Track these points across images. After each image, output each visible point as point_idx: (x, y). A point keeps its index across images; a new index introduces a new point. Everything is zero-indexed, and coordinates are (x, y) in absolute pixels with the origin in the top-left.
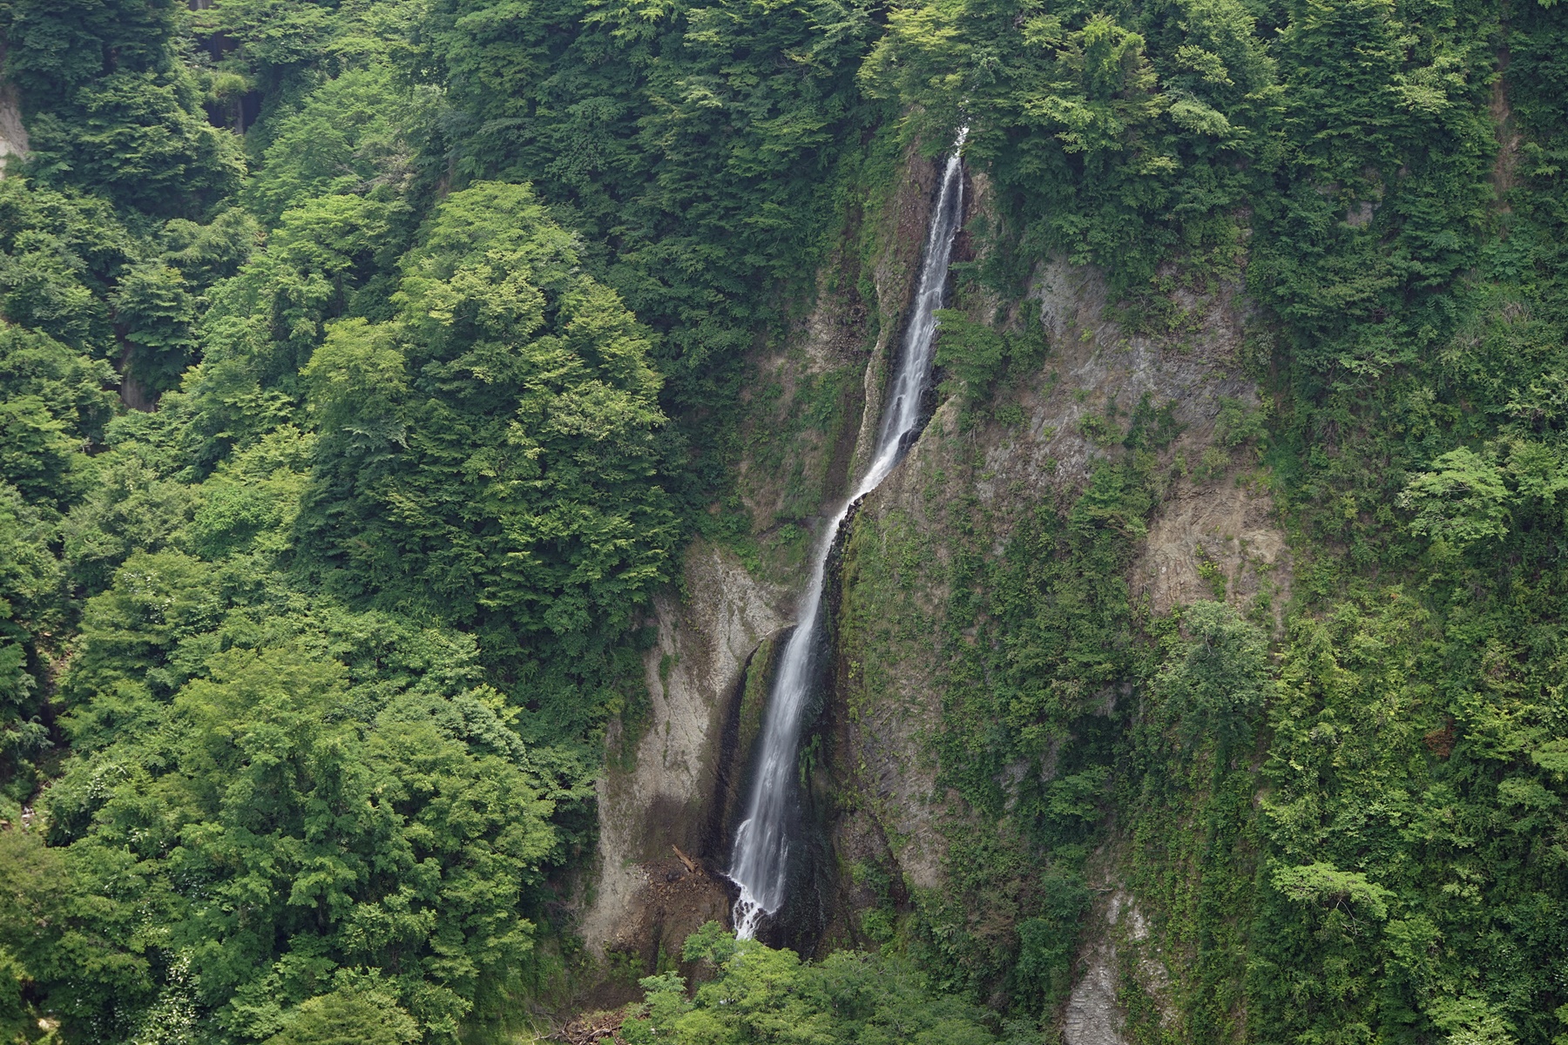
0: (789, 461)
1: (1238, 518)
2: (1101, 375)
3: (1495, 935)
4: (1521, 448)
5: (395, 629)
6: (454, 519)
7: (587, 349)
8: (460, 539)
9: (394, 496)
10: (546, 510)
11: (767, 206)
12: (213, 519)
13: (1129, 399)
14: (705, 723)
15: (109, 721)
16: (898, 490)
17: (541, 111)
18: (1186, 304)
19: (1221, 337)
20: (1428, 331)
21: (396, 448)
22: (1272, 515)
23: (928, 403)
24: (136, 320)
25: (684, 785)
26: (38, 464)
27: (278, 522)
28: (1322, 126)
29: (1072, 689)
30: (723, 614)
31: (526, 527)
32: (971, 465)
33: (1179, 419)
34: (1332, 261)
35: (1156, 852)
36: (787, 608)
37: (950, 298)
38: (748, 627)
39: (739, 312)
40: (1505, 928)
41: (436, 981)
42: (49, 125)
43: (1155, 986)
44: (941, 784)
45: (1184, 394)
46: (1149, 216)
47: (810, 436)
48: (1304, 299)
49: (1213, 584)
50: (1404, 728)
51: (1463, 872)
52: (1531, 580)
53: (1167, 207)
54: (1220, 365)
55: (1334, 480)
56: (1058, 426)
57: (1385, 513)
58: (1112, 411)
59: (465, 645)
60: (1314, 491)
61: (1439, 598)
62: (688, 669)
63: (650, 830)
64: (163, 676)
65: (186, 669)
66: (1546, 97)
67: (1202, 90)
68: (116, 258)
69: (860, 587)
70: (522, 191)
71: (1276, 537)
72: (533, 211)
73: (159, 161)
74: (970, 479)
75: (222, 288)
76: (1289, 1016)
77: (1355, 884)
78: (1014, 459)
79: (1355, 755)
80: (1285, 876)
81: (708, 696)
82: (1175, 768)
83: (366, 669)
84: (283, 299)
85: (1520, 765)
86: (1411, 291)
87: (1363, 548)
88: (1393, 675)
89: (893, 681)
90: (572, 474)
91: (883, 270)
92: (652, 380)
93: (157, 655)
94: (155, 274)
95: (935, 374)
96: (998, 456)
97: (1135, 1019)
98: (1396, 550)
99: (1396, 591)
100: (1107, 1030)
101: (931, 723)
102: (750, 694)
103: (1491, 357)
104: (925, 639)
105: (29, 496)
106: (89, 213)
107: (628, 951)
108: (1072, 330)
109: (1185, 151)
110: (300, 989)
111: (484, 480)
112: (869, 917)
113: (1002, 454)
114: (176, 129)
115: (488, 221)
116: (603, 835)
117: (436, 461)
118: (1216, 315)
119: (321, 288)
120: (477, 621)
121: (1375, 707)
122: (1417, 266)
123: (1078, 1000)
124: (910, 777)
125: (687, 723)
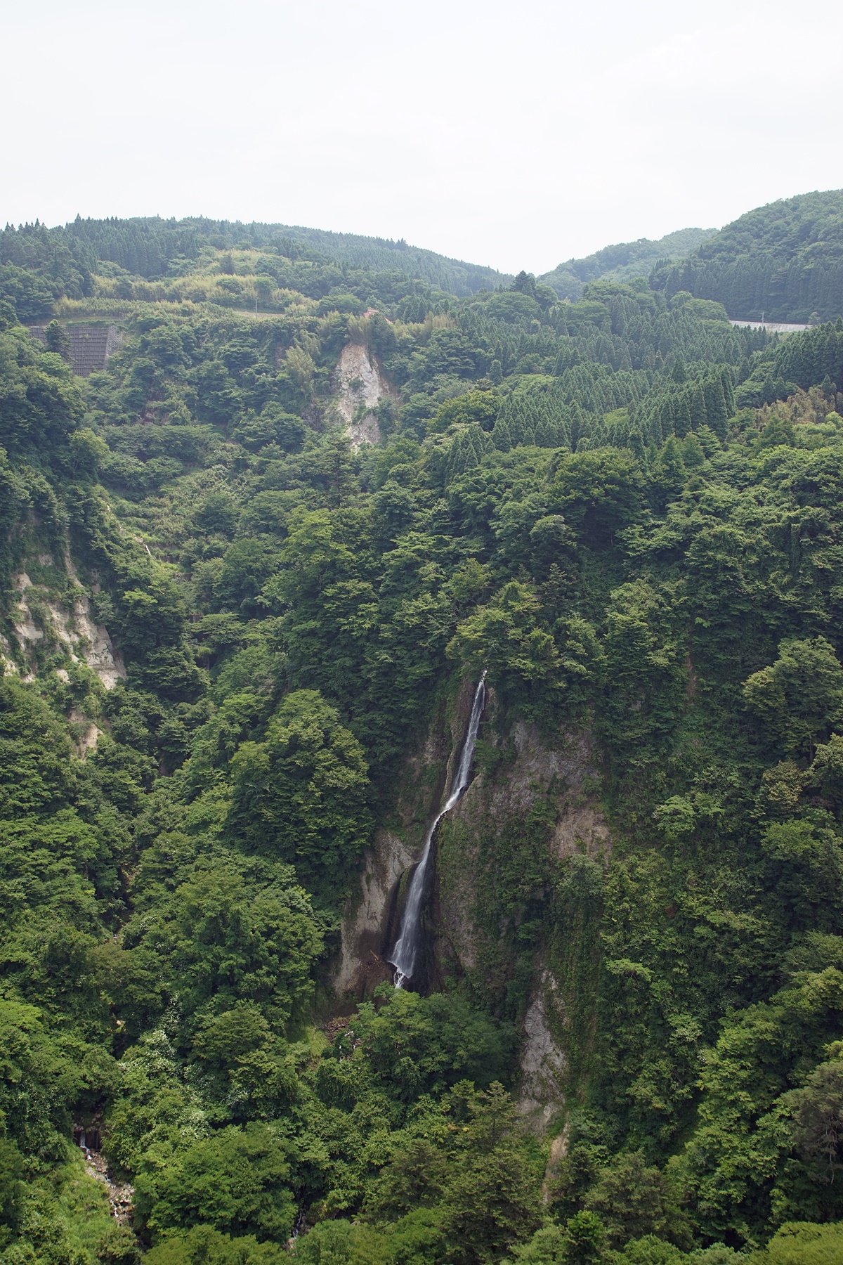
0: (417, 798)
1: (591, 822)
2: (538, 766)
3: (694, 989)
4: (699, 795)
5: (263, 863)
6: (287, 820)
7: (340, 753)
8: (289, 828)
9: (264, 811)
10: (323, 817)
11: (410, 701)
12: (193, 819)
13: (548, 775)
14: (384, 901)
15: (149, 899)
16: (459, 810)
17: (324, 663)
18: (570, 738)
19: (584, 751)
20: (663, 750)
21: (265, 792)
22: (604, 821)
23: (471, 776)
24: (166, 741)
25: (375, 926)
26: (125, 797)
27: (219, 820)
28: (622, 671)
29: (527, 888)
30: (391, 858)
31: (315, 823)
32: (487, 800)
33: (568, 783)
34: (626, 723)
35: (560, 954)
36: (416, 856)
37: (480, 736)
38: (401, 863)
39: (399, 740)
40: (698, 986)
41: (276, 1005)
42: (134, 666)
43: (560, 1008)
44: (475, 926)
45: (570, 773)
46: (556, 705)
47: (426, 788)
48: (616, 737)
49: (581, 847)
50: (656, 905)
51: (681, 963)
52: (705, 847)
53: (563, 701)
54: (583, 762)
55: (628, 807)
56: (521, 785)
57: (647, 820)
58: (542, 780)
59: (290, 869)
60: (620, 812)
61: (669, 854)
62: (377, 880)
63: (362, 943)
64: (171, 881)
65: (181, 879)
66: (706, 661)
67: (575, 657)
68: (159, 717)
69: (445, 847)
70: (316, 693)
71: (606, 829)
72: (320, 701)
73: (177, 680)
74: (487, 806)
75: (199, 729)
76: (613, 1021)
77: (638, 968)
78: (504, 798)
79: (637, 916)
80: (611, 964)
81: (385, 890)
82: (567, 920)
83: (251, 879)
84: (222, 733)
85: (702, 921)
86: (656, 734)
87: (639, 834)
88: (652, 884)
89: (457, 885)
90: (333, 803)
91: (454, 725)
92: (365, 766)
93: (169, 873)
94: (174, 724)
95: (474, 765)
96: (498, 797)
97: (552, 1022)
98: (652, 835)
99: (652, 851)
100: (541, 1026)
101: (472, 902)
102: (401, 889)
103: (687, 760)
104: (470, 868)
105: (121, 810)
106: (149, 700)
107: (352, 993)
108: (526, 748)
109: (569, 681)
110: (222, 1008)
111: (299, 805)
112: (447, 980)
113: (500, 796)
114: (183, 668)
115: (303, 704)
116: (343, 946)
117: (281, 797)
118: (582, 743)
119: (238, 729)
120: (295, 860)
121: (645, 897)
122: (658, 725)
123: (530, 1014)
124: (464, 923)
125: (377, 901)
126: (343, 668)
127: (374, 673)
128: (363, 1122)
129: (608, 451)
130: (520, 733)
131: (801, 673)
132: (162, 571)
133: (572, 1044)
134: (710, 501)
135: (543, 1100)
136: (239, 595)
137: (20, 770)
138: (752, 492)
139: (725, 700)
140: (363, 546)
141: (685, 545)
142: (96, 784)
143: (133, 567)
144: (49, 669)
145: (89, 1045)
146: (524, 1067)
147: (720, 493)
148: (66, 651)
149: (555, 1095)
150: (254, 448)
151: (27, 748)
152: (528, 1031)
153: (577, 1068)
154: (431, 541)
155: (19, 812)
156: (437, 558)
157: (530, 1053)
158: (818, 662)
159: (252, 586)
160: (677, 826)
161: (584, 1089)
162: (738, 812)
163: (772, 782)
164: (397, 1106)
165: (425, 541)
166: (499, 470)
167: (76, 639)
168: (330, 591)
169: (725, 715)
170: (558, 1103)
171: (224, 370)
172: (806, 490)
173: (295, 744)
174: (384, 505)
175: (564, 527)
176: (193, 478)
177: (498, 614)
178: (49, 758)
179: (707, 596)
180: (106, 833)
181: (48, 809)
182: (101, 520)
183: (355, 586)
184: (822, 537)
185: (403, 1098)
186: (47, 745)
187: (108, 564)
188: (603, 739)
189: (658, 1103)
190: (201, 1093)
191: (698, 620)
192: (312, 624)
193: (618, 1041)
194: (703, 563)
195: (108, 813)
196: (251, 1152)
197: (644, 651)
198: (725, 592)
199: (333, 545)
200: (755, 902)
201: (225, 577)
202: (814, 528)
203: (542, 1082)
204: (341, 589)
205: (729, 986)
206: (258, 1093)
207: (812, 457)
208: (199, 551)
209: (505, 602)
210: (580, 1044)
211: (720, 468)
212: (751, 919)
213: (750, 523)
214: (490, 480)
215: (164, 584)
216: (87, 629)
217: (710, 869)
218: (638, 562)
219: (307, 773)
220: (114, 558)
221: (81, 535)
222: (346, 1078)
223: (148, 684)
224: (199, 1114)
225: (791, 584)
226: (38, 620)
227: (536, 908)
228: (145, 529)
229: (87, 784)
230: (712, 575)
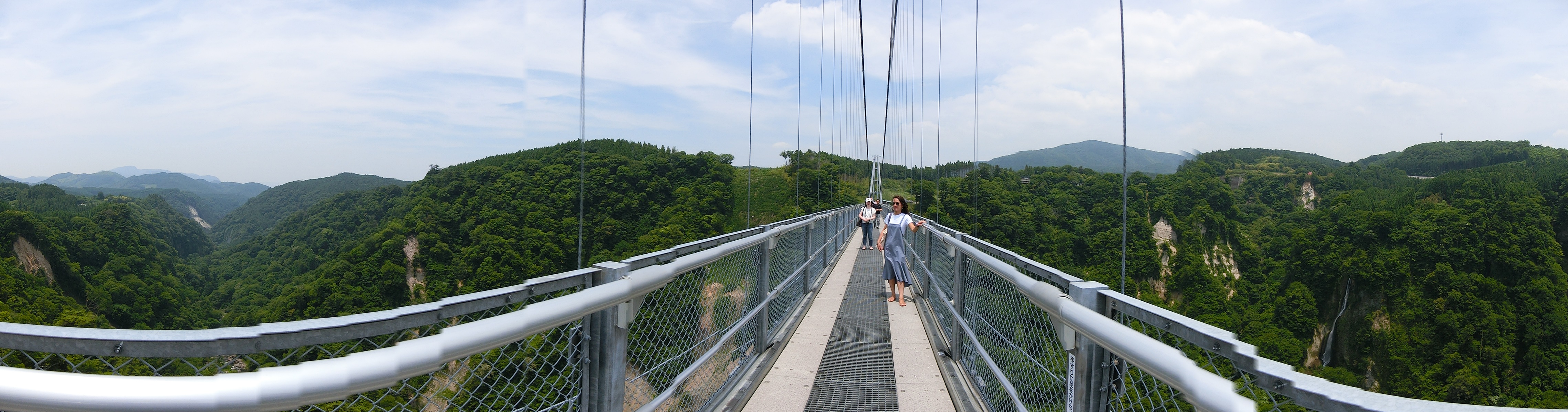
0: (1330, 313)
1: (1384, 319)
2: (1367, 303)
6: (1291, 318)
7: (1308, 300)
10: (1301, 318)
11: (1328, 284)
16: (1343, 314)
17: (1302, 273)
18: (1377, 295)
21: (1284, 310)
22: (1388, 318)
23: (1347, 306)
24: (1252, 295)
25: (1317, 349)
28: (1391, 274)
29: (1364, 337)
31: (1299, 319)
33: (1377, 308)
34: (1393, 290)
36: (1330, 329)
37: (1349, 294)
39: (1325, 296)
42: (1244, 273)
46: (1372, 285)
48: (1390, 294)
49: (1381, 326)
50: (1405, 340)
51: (1413, 355)
52: (1418, 322)
54: (1381, 301)
55: (1395, 314)
56: (1362, 309)
57: (1401, 317)
60: (1393, 315)
61: (1406, 325)
66: (1413, 270)
67: (1378, 272)
69: (1339, 326)
70: (1300, 282)
71: (1388, 320)
72: (1301, 285)
74: (1352, 313)
75: (1264, 292)
79: (1400, 344)
82: (1377, 345)
83: (1280, 335)
84: (1271, 294)
85: (1418, 343)
86: (1402, 293)
87: (1398, 321)
88: (1402, 334)
89: (1343, 337)
90: (1306, 314)
91: (1342, 291)
94: (1255, 290)
95: (1347, 302)
98: (1402, 320)
99: (1401, 325)
101: (1347, 341)
103: (1411, 299)
104: (1347, 331)
109: (1377, 278)
111: (1295, 314)
113: (1355, 312)
114: (1259, 274)
115: (1296, 286)
116: (1308, 355)
117: (1289, 312)
118: (1380, 296)
119: (1276, 292)
121: (1402, 338)
122: (1403, 290)
126: (1308, 275)
127: (1318, 276)
129: (1384, 212)
130: (1362, 294)
131: (1443, 273)
132: (1253, 246)
134: (1413, 225)
137: (1212, 301)
138: (1425, 222)
139: (1421, 281)
140: (1314, 239)
141: (1407, 238)
142: (1232, 306)
143: (1245, 244)
144: (1221, 273)
147: (1416, 223)
148: (1226, 267)
150: (1279, 211)
151: (1214, 295)
154: (1333, 237)
155: (1212, 313)
156: (1336, 242)
158: (1447, 269)
160: (1410, 318)
162: (1427, 313)
163: (1436, 304)
165: (1331, 237)
166: (1353, 217)
167: (1229, 264)
168: (1304, 253)
169: (1421, 285)
171: (1270, 189)
172: (1440, 221)
173: (1294, 298)
174: (1320, 228)
175: (1373, 234)
176: (1261, 219)
177: (1356, 259)
178: (1220, 298)
179: (1415, 253)
180: (1234, 320)
181: (1219, 312)
182: (1237, 231)
183: (1312, 251)
184: (1445, 235)
186: (1220, 294)
187: (1239, 243)
188: (1386, 295)
191: (1412, 259)
192: (1298, 262)
194: (1414, 243)
195: (1235, 314)
197: (1398, 269)
198: (1420, 251)
199: (1305, 239)
201: (1271, 248)
202: (1443, 232)
204: (1307, 252)
207: (1440, 212)
208: (1263, 240)
209: (1358, 255)
211: (1414, 216)
213: (1425, 231)
214: (1351, 220)
215: (1254, 250)
216: (1232, 262)
217: (1420, 328)
218: (1395, 243)
219: (1298, 306)
220: (1240, 241)
221: (1232, 235)
223: (1248, 278)
225: (1438, 248)
226: (1219, 258)
227: (1367, 342)
228: (1248, 233)
229: (1230, 306)
230: (1416, 246)
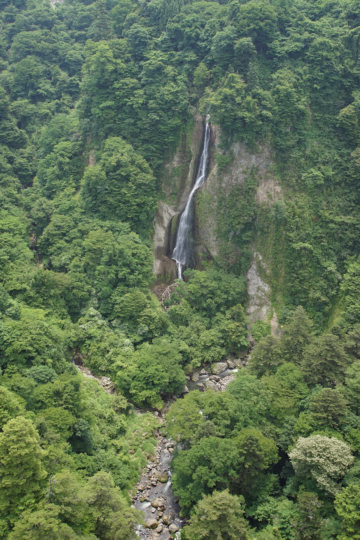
0: (173, 183)
1: (273, 185)
2: (245, 162)
3: (330, 250)
4: (322, 167)
5: (114, 224)
6: (120, 201)
7: (140, 167)
8: (122, 205)
9: (108, 199)
10: (137, 198)
13: (251, 166)
14: (164, 232)
15: (59, 248)
16: (206, 187)
17: (117, 122)
18: (261, 148)
19: (267, 153)
20: (303, 149)
21: (106, 190)
22: (279, 184)
23: (208, 171)
25: (162, 244)
27: (78, 206)
28: (284, 113)
29: (246, 218)
30: (164, 212)
31: (135, 201)
32: (221, 180)
33: (259, 168)
34: (286, 138)
35: (262, 244)
38: (170, 214)
40: (331, 249)
41: (144, 287)
43: (265, 267)
44: (217, 237)
45: (260, 164)
46: (257, 133)
47: (176, 178)
48: (283, 145)
49: (270, 197)
50: (310, 218)
51: (324, 241)
52: (327, 189)
53: (260, 131)
54: (267, 158)
55: (290, 176)
56: (237, 172)
57: (299, 181)
58: (247, 168)
59: (127, 225)
60: (288, 179)
61: (310, 194)
62: (159, 223)
63: (158, 252)
64: (67, 238)
65: (73, 236)
66: (317, 105)
67: (266, 109)
69: (200, 205)
70: (120, 138)
71: (280, 187)
72: (123, 142)
74: (220, 183)
76: (296, 268)
77: (307, 245)
78: (229, 179)
79: (303, 223)
80: (294, 245)
81: (164, 228)
82: (266, 230)
83: (110, 232)
84: (61, 163)
86: (299, 142)
87: (297, 188)
88: (306, 209)
89: (207, 221)
90: (142, 191)
91: (193, 148)
92: (151, 171)
93: (64, 235)
94: (22, 160)
96: (226, 179)
97: (260, 273)
98: (302, 187)
99: (303, 194)
100: (255, 275)
101: (215, 227)
102: (173, 226)
103: (313, 152)
104: (213, 212)
107: (161, 275)
108: (239, 154)
109: (263, 121)
110: (123, 293)
111: (125, 194)
112: (203, 262)
113: (227, 178)
115: (116, 144)
117: (115, 191)
118: (266, 149)
119: (68, 160)
120: (126, 220)
121: (305, 215)
122: (301, 137)
123: (250, 271)
124: (211, 237)
125: (161, 233)
126: (129, 125)
127: (148, 125)
128: (196, 329)
130: (236, 148)
133: (272, 281)
135: (261, 305)
136: (26, 90)
139: (325, 122)
140: (128, 60)
141: (304, 49)
145: (64, 321)
146: (249, 293)
149: (266, 302)
152: (249, 278)
153: (275, 290)
154: (167, 55)
156: (172, 64)
157: (250, 287)
159: (33, 85)
160: (318, 182)
161: (279, 298)
163: (357, 158)
164: (207, 320)
165: (162, 55)
168: (117, 85)
169: (327, 129)
170: (268, 305)
173: (119, 165)
175: (252, 44)
177: (228, 91)
179: (318, 74)
183: (131, 81)
185: (208, 316)
188: (276, 146)
189: (323, 299)
190: (124, 331)
191: (315, 86)
192: (109, 103)
193: (300, 276)
194: (316, 58)
196: (164, 352)
197: (293, 103)
198: (327, 71)
199: (114, 60)
200: (352, 210)
203: (259, 298)
204: (123, 83)
205: (346, 247)
206: (152, 327)
210: (277, 280)
212: (352, 218)
213: (334, 36)
217: (330, 199)
218: (281, 59)
219: (126, 178)
222: (183, 313)
224: (127, 341)
225: (355, 65)
227: (248, 226)
230: (320, 63)
